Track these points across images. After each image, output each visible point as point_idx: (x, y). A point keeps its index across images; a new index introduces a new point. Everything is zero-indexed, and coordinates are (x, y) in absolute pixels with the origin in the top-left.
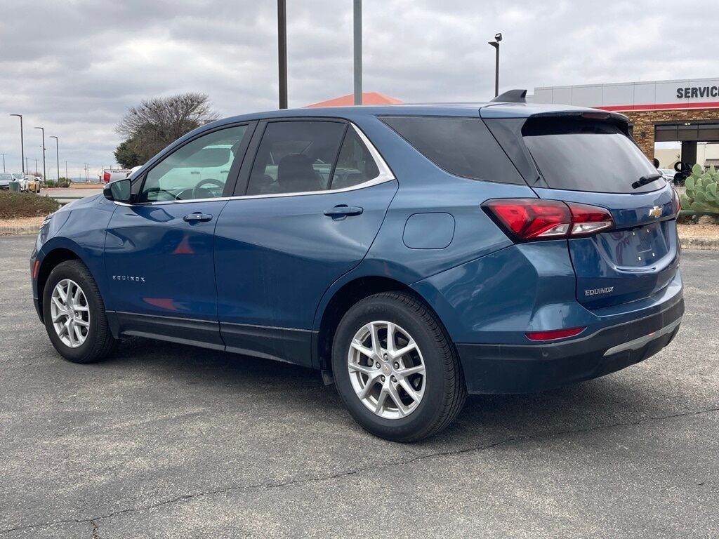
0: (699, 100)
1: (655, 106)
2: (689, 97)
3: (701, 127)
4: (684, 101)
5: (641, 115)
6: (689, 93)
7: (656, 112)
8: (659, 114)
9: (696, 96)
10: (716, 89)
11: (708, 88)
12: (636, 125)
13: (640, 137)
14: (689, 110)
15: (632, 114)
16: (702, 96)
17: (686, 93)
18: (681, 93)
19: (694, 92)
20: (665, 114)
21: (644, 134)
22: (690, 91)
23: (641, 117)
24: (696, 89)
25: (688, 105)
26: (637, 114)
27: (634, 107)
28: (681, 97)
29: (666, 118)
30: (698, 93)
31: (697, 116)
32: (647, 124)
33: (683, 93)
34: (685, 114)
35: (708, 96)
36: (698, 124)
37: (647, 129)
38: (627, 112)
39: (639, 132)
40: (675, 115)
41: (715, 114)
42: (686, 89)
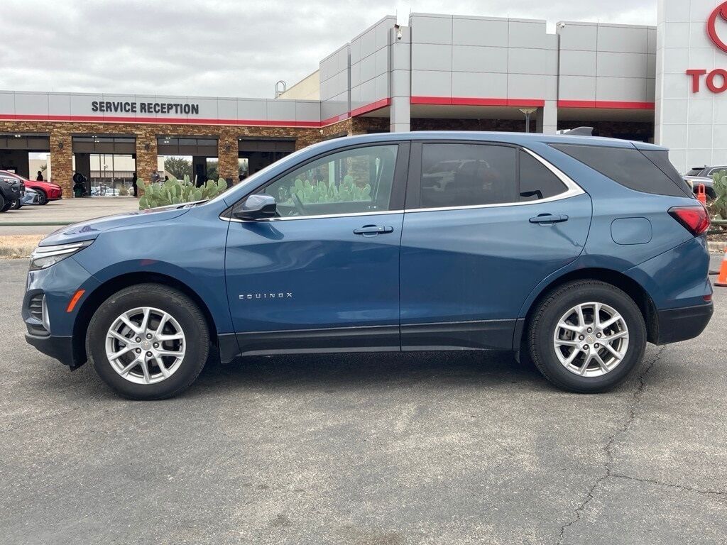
0: (112, 114)
1: (71, 118)
2: (104, 111)
3: (116, 140)
4: (99, 114)
5: (58, 125)
6: (103, 107)
7: (72, 123)
8: (76, 125)
9: (111, 111)
10: (129, 105)
11: (121, 103)
12: (53, 136)
13: (57, 148)
14: (105, 123)
15: (47, 124)
16: (116, 110)
17: (101, 107)
18: (94, 106)
19: (109, 106)
20: (81, 126)
21: (61, 145)
22: (105, 105)
23: (57, 128)
24: (110, 103)
25: (103, 119)
26: (53, 124)
27: (49, 117)
28: (96, 110)
29: (82, 131)
30: (112, 107)
31: (113, 129)
32: (64, 135)
33: (98, 106)
34: (102, 127)
35: (121, 111)
36: (114, 138)
37: (64, 140)
38: (43, 122)
39: (57, 143)
40: (92, 128)
41: (129, 129)
42: (101, 103)
